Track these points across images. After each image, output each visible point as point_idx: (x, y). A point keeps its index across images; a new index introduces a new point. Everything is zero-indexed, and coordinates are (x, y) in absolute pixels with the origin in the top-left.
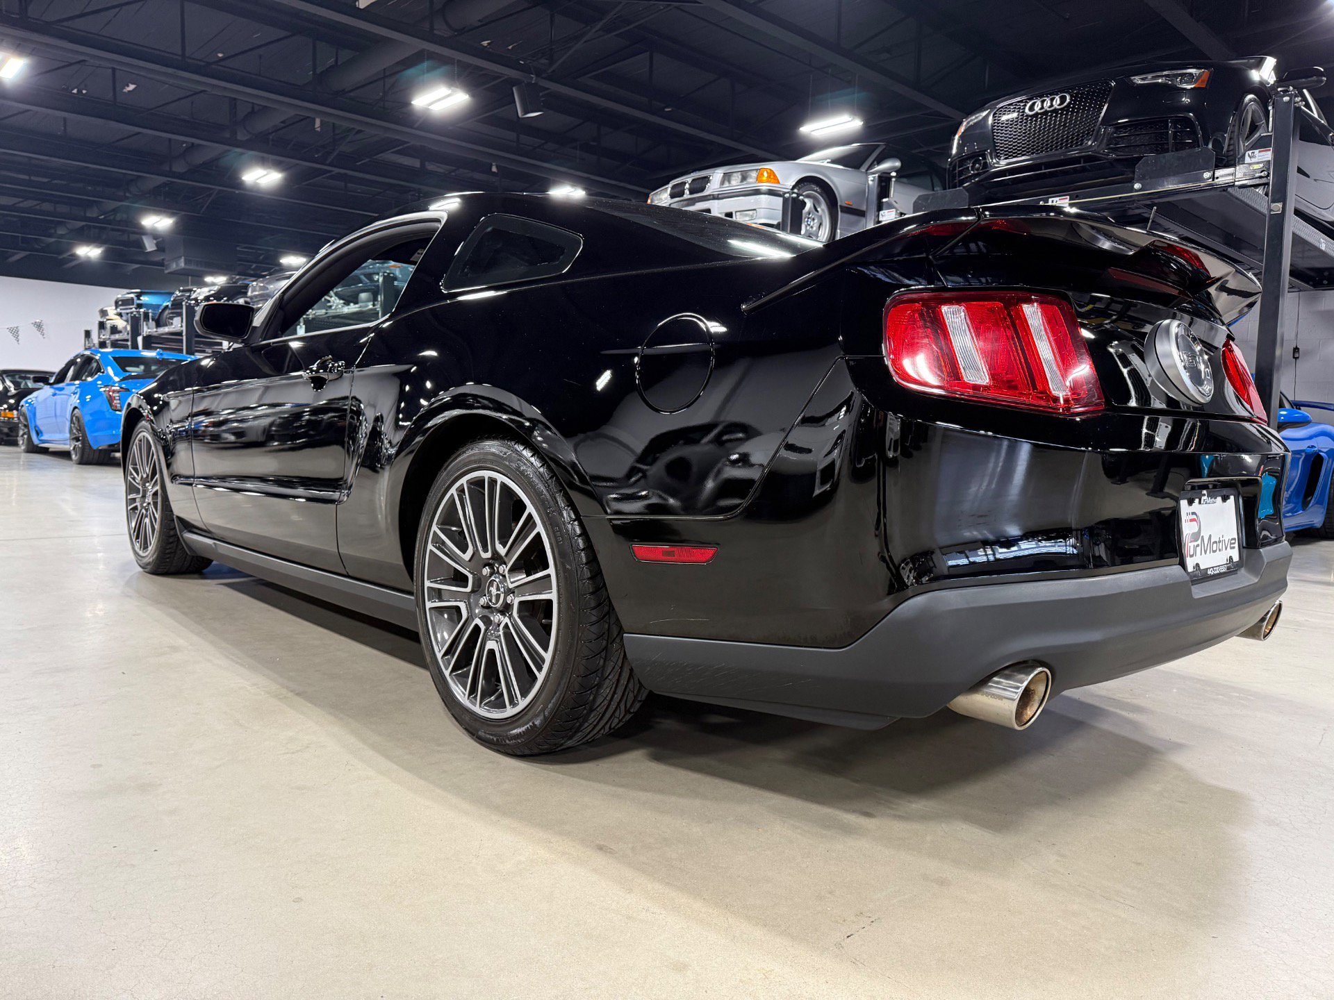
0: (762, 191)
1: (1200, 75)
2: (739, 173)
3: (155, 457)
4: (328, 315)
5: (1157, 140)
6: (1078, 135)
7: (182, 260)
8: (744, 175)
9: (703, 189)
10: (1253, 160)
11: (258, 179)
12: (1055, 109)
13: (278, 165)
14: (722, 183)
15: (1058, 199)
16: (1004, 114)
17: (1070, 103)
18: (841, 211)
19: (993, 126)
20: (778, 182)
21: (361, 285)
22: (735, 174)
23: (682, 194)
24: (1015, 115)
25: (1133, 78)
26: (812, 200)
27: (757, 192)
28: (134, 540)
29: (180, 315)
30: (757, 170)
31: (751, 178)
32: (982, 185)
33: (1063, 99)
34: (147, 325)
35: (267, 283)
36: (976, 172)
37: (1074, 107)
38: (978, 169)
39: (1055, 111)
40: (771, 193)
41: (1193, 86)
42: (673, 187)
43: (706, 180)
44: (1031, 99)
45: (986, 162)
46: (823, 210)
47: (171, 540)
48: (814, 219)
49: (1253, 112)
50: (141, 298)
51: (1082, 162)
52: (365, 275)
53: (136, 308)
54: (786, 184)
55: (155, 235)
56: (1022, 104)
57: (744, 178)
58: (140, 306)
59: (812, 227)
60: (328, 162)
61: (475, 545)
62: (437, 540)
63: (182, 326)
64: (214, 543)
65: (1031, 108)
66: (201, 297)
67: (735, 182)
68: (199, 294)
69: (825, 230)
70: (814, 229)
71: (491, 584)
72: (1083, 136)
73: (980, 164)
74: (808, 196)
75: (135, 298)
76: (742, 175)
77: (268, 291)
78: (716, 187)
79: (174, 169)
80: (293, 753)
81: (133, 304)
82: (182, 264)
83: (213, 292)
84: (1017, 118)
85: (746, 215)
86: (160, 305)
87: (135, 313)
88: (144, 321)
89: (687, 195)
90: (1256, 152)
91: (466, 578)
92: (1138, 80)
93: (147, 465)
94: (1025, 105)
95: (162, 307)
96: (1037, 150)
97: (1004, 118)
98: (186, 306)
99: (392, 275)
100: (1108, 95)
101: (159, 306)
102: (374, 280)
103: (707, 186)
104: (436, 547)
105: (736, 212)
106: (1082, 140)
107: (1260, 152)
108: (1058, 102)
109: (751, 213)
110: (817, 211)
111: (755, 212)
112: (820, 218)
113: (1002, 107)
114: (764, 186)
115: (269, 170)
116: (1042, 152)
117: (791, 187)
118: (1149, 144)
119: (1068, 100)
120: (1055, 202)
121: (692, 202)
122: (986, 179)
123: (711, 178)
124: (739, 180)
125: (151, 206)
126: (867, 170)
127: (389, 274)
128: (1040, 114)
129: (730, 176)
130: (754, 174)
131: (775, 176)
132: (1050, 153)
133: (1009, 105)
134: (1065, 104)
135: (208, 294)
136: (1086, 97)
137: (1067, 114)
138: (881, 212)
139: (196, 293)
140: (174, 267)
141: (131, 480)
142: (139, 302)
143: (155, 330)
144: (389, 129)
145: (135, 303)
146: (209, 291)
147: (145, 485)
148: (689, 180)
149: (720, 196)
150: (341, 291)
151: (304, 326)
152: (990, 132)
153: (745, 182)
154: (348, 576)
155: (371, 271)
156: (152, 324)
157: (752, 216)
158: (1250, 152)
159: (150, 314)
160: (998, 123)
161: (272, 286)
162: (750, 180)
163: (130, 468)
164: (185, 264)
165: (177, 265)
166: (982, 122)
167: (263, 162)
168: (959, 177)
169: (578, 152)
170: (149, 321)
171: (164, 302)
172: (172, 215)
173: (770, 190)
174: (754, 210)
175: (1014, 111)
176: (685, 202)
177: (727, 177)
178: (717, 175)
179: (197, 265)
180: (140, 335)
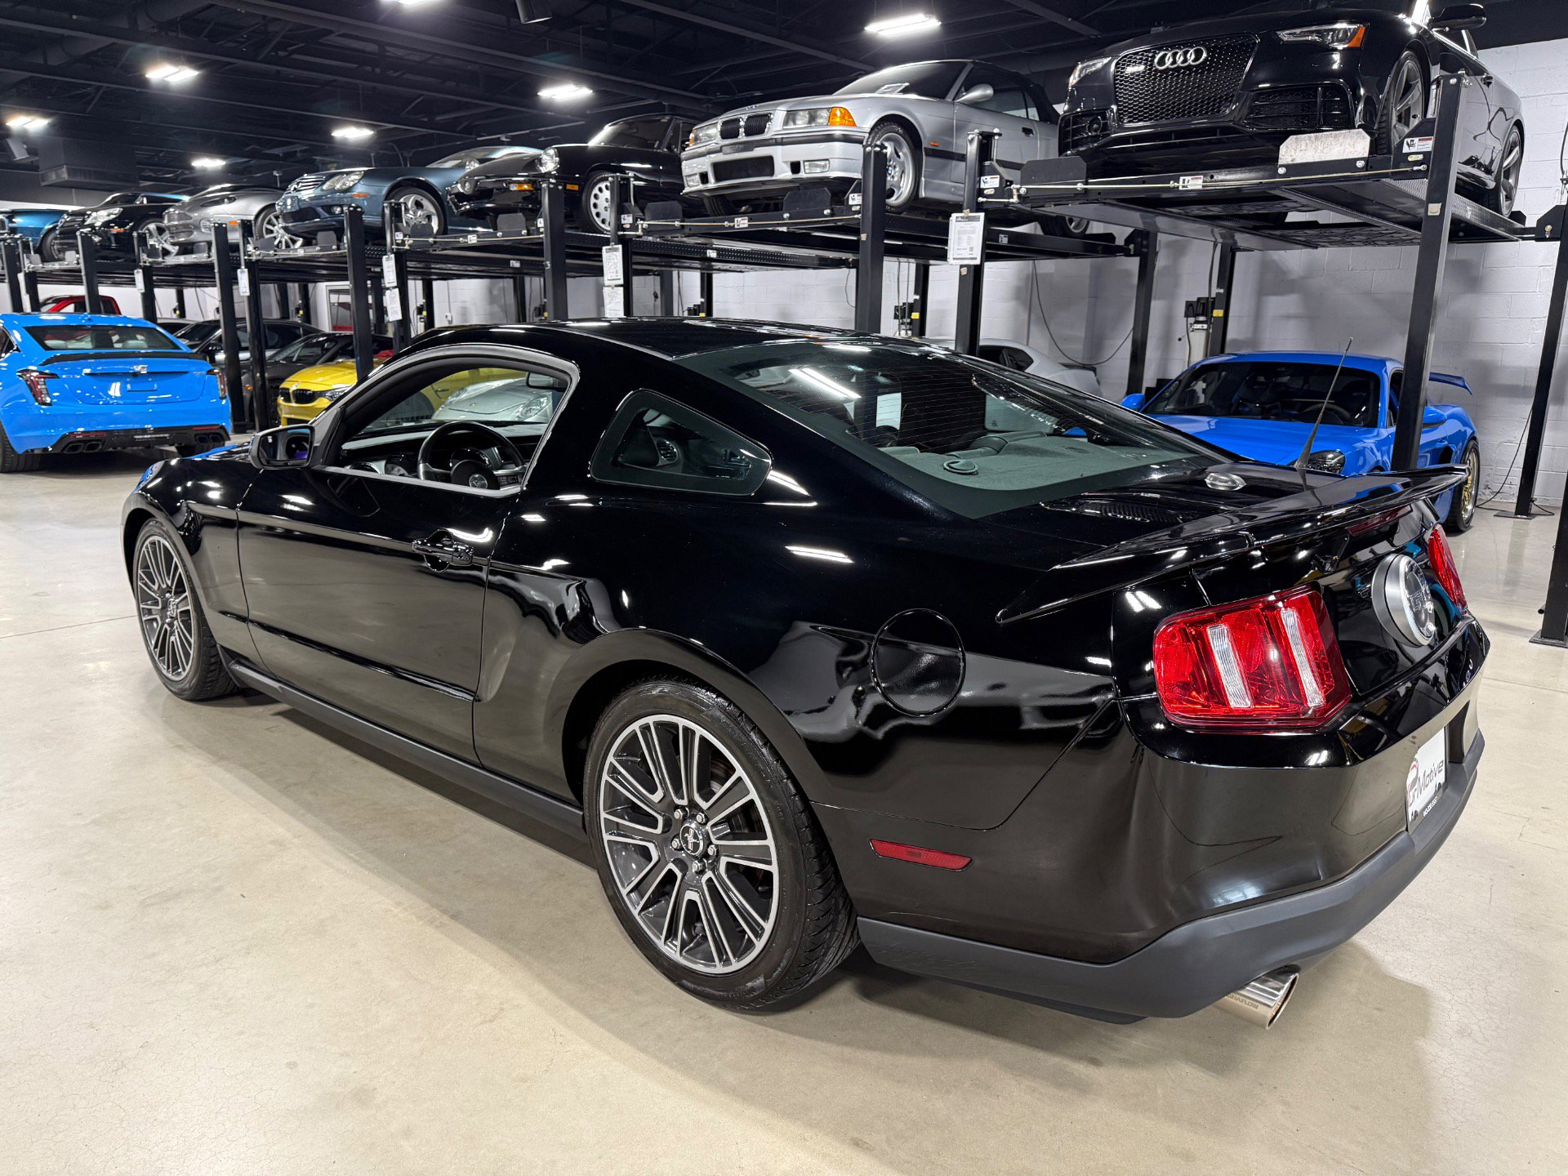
0: (836, 137)
1: (1355, 32)
2: (807, 112)
3: (180, 570)
4: (277, 257)
5: (1303, 110)
6: (1215, 100)
7: (64, 169)
8: (812, 114)
9: (761, 131)
10: (1413, 150)
11: (166, 77)
12: (1190, 65)
13: (192, 62)
14: (786, 123)
15: (1189, 178)
16: (1128, 65)
17: (1206, 59)
18: (926, 155)
19: (1115, 76)
20: (854, 124)
21: (318, 220)
22: (801, 113)
23: (736, 135)
24: (1141, 68)
25: (1279, 33)
26: (892, 144)
27: (829, 138)
28: (156, 658)
29: (74, 247)
30: (828, 109)
31: (822, 117)
32: (1102, 151)
33: (1198, 54)
34: (27, 258)
35: (189, 211)
36: (1094, 133)
37: (1211, 64)
38: (1096, 131)
39: (1189, 67)
40: (846, 139)
41: (1346, 46)
42: (724, 123)
43: (766, 118)
44: (1160, 49)
45: (1106, 123)
46: (905, 154)
47: (212, 668)
48: (895, 167)
49: (1409, 70)
50: (14, 220)
51: (1218, 133)
52: (323, 207)
53: (9, 234)
54: (864, 126)
55: (24, 138)
56: (1150, 55)
57: (812, 119)
58: (13, 231)
59: (893, 177)
60: (261, 57)
61: (665, 789)
62: (613, 771)
63: (78, 263)
64: (280, 687)
65: (1162, 61)
66: (98, 224)
67: (801, 122)
68: (95, 218)
69: (908, 180)
70: (896, 179)
71: (687, 830)
72: (1221, 102)
73: (1099, 124)
74: (888, 139)
75: (6, 221)
76: (809, 114)
77: (191, 221)
78: (779, 129)
79: (49, 63)
80: (491, 1021)
81: (4, 229)
82: (65, 176)
83: (113, 217)
84: (1143, 72)
85: (817, 166)
86: (42, 229)
87: (9, 241)
88: (23, 253)
89: (742, 137)
90: (1416, 140)
91: (656, 820)
92: (1285, 36)
93: (168, 574)
94: (1154, 57)
95: (44, 232)
96: (1167, 115)
97: (1130, 70)
98: (82, 237)
99: (359, 210)
100: (1252, 51)
101: (39, 230)
102: (334, 213)
103: (767, 126)
104: (612, 778)
105: (804, 161)
106: (1219, 107)
107: (1420, 140)
108: (1193, 57)
109: (823, 163)
110: (899, 156)
111: (827, 162)
112: (902, 165)
113: (1125, 56)
114: (838, 130)
115: (180, 67)
116: (1172, 117)
117: (869, 130)
118: (1295, 116)
119: (1205, 55)
120: (1186, 181)
121: (748, 146)
122: (1106, 144)
123: (772, 116)
124: (807, 120)
125: (16, 105)
126: (954, 99)
127: (355, 208)
128: (1171, 69)
129: (795, 115)
130: (825, 114)
131: (850, 117)
132: (1182, 119)
133: (1134, 54)
134: (1201, 60)
135: (107, 219)
136: (1226, 53)
137: (1202, 73)
138: (983, 178)
139: (91, 218)
140: (53, 178)
141: (143, 586)
142: (11, 225)
143: (41, 265)
144: (342, 23)
145: (7, 228)
146: (109, 215)
147: (165, 596)
148: (745, 117)
149: (784, 140)
150: (293, 226)
151: (246, 270)
152: (1113, 87)
153: (813, 125)
154: (483, 768)
155: (330, 202)
156: (37, 257)
157: (824, 167)
158: (1409, 140)
159: (31, 244)
160: (1122, 77)
161: (196, 214)
162: (820, 121)
163: (140, 572)
164: (69, 175)
165: (58, 176)
166: (1102, 72)
167: (174, 58)
168: (1073, 137)
169: (581, 37)
170: (30, 253)
171: (45, 225)
172: (46, 115)
173: (844, 135)
174: (827, 160)
175: (1140, 63)
176: (741, 146)
177: (791, 116)
178: (778, 112)
179: (85, 177)
180: (21, 271)
